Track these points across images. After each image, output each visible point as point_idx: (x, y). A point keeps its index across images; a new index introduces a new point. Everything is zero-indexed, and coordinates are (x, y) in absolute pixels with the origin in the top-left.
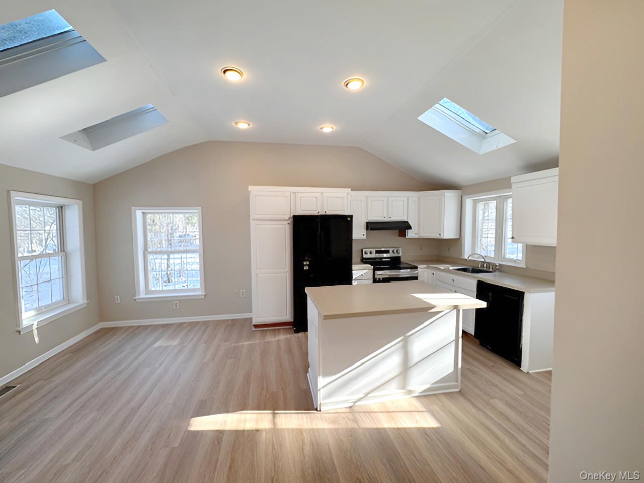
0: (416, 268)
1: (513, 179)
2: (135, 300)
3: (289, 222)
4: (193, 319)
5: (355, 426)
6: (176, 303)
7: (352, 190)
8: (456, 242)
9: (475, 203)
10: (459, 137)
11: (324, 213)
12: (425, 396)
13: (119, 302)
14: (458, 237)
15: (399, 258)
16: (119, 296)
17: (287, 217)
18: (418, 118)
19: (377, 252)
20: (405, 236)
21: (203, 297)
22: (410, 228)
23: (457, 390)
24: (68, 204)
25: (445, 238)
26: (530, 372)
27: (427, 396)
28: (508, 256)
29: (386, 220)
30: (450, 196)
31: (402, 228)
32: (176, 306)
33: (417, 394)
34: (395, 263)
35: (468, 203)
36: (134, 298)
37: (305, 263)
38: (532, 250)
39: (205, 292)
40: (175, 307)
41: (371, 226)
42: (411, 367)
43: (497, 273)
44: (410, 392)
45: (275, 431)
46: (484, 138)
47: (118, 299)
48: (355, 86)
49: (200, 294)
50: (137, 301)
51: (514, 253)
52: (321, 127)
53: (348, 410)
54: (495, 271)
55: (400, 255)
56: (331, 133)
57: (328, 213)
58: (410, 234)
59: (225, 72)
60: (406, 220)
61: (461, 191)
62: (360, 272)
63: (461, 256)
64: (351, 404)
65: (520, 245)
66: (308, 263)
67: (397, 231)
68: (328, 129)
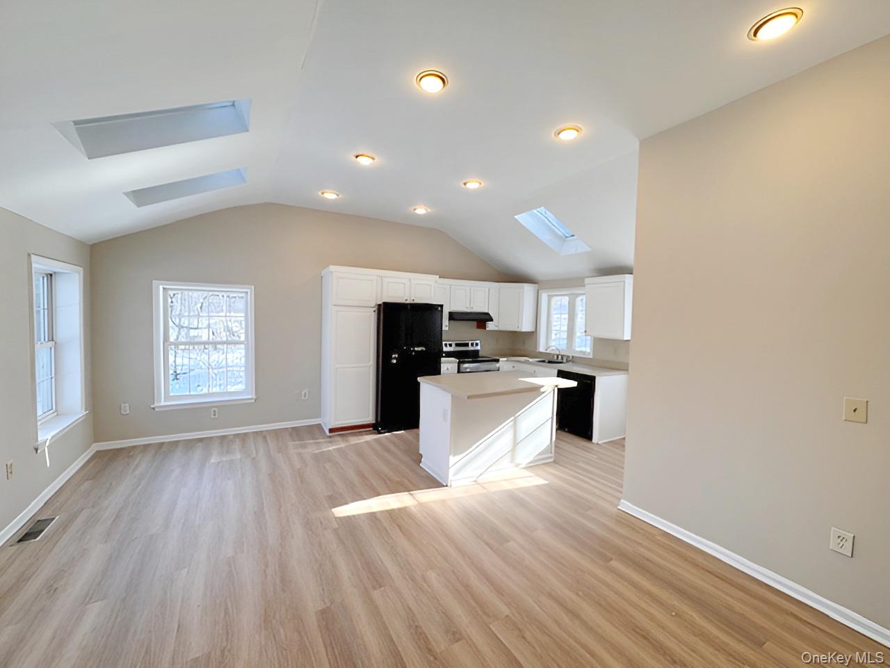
0: (497, 361)
1: (587, 281)
2: (154, 409)
3: (374, 309)
4: (237, 430)
5: (485, 491)
6: (215, 411)
7: (440, 277)
8: (532, 335)
9: (550, 297)
10: (545, 237)
11: (412, 302)
12: (531, 467)
13: (128, 412)
14: (534, 330)
15: (478, 351)
16: (127, 405)
17: (373, 304)
18: (516, 217)
19: (457, 345)
20: (484, 327)
21: (253, 401)
22: (491, 320)
23: (552, 460)
24: (61, 271)
25: (523, 330)
26: (599, 443)
27: (532, 466)
28: (577, 349)
29: (469, 310)
30: (528, 289)
31: (481, 320)
32: (215, 415)
33: (523, 466)
34: (474, 356)
35: (544, 297)
36: (152, 406)
37: (394, 356)
38: (599, 343)
39: (256, 395)
40: (213, 416)
41: (453, 316)
42: (519, 443)
43: (571, 363)
44: (517, 465)
45: (421, 504)
46: (564, 241)
47: (126, 408)
48: (473, 185)
49: (250, 397)
50: (156, 410)
51: (583, 347)
52: (414, 208)
53: (474, 483)
54: (567, 361)
55: (479, 348)
56: (424, 214)
57: (418, 301)
58: (490, 326)
59: (357, 157)
60: (486, 311)
61: (537, 285)
62: (448, 365)
63: (536, 348)
64: (475, 479)
65: (589, 337)
66: (397, 356)
67: (475, 323)
68: (421, 211)
